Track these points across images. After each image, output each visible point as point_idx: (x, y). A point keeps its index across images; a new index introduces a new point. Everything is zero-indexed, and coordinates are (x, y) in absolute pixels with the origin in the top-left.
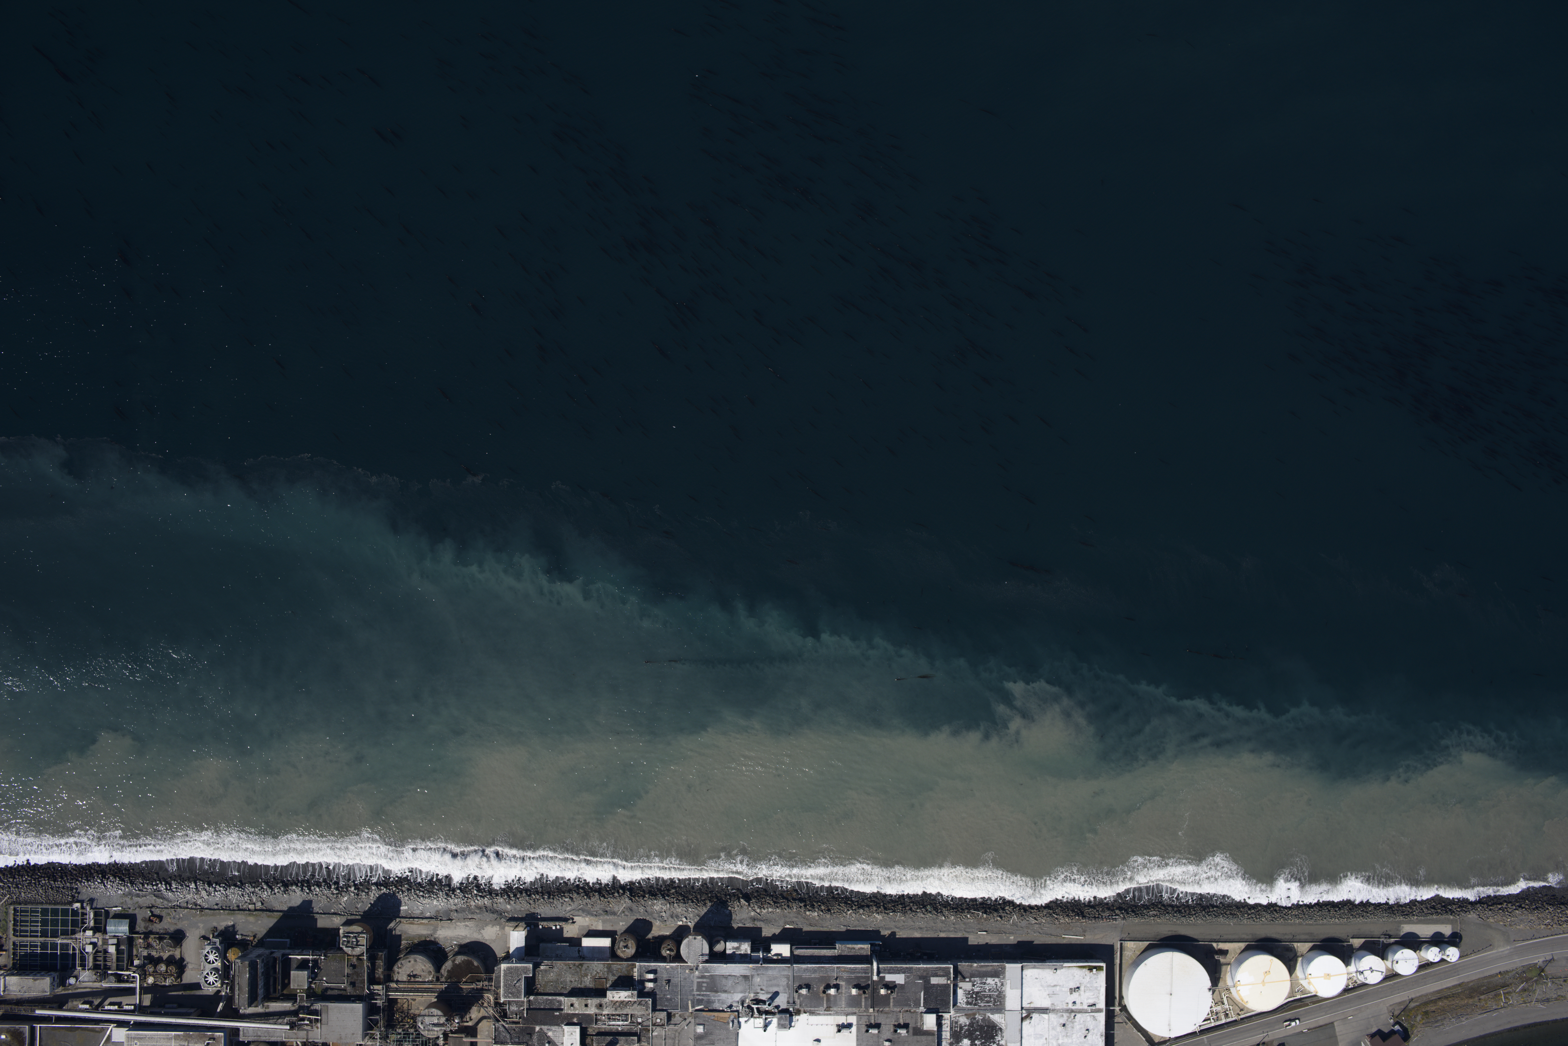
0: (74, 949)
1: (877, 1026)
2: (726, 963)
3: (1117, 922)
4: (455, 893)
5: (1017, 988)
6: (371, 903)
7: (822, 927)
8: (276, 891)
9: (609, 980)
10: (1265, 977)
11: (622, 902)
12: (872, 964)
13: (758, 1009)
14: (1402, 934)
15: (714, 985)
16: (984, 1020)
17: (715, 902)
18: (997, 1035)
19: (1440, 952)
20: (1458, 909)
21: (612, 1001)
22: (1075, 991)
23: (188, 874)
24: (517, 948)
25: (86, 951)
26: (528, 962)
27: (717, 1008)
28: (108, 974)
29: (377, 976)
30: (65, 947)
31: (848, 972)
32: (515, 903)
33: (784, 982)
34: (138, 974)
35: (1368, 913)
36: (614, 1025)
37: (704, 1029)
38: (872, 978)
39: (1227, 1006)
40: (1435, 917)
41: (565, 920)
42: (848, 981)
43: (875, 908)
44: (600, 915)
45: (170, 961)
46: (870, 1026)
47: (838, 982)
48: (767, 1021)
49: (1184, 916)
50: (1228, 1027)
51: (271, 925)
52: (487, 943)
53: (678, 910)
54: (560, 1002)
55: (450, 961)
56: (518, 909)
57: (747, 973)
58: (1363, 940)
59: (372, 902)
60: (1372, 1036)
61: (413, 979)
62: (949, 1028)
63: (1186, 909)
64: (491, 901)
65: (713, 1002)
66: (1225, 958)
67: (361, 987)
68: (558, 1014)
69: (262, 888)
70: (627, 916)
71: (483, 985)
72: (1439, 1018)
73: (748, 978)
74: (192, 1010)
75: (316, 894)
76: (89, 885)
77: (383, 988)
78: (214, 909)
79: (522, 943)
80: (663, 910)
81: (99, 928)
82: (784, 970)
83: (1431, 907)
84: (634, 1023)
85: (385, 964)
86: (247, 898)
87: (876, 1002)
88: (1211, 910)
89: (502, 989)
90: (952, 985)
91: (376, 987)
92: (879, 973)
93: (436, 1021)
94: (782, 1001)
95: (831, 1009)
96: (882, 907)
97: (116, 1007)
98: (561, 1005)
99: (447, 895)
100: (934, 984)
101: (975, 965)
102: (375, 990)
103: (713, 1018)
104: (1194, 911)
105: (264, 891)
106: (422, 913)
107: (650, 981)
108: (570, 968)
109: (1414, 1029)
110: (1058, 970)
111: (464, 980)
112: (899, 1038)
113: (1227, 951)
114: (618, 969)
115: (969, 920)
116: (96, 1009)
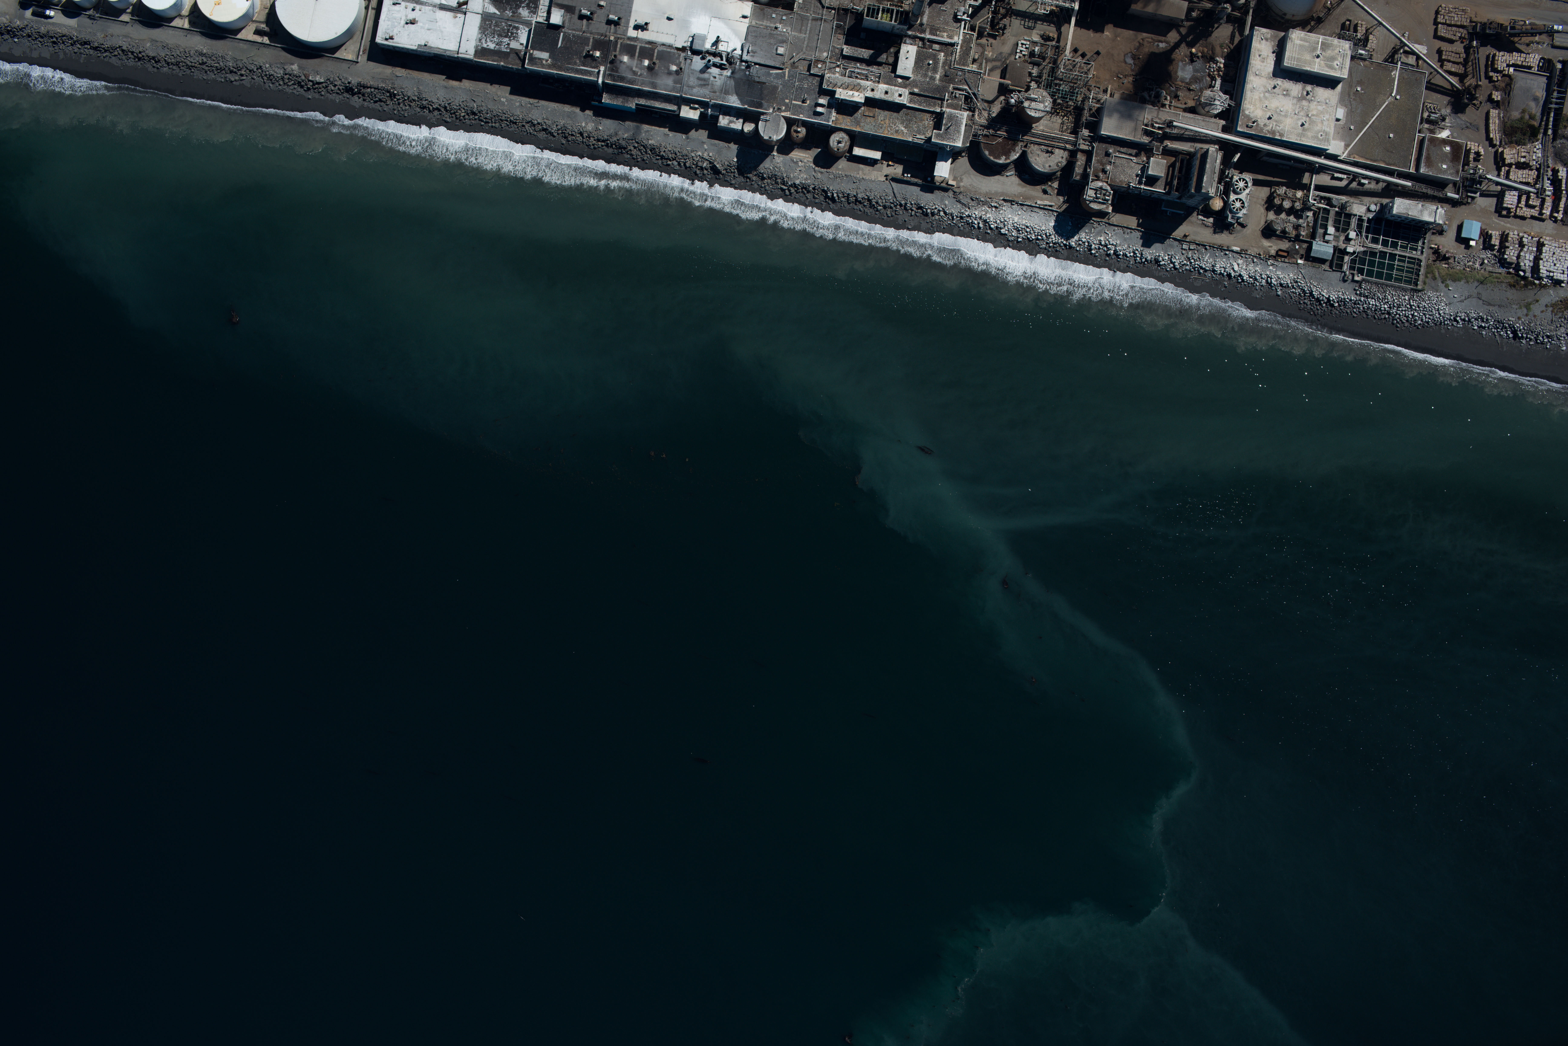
0: (1367, 237)
1: (609, 22)
2: (745, 109)
5: (467, 34)
7: (646, 128)
8: (1167, 258)
9: (861, 112)
11: (836, 187)
12: (603, 82)
13: (722, 60)
16: (504, 9)
21: (861, 91)
22: (411, 20)
24: (944, 159)
25: (1355, 233)
26: (936, 144)
27: (761, 67)
28: (1339, 208)
29: (1083, 157)
30: (1375, 241)
31: (627, 79)
32: (940, 205)
33: (692, 81)
34: (1309, 201)
36: (864, 69)
37: (777, 50)
38: (606, 68)
41: (894, 180)
42: (630, 70)
44: (860, 179)
45: (1279, 210)
46: (616, 23)
47: (640, 71)
48: (715, 46)
51: (1182, 226)
52: (975, 172)
53: (785, 170)
54: (911, 100)
55: (1011, 159)
56: (939, 199)
57: (724, 96)
58: (119, 18)
59: (1078, 232)
61: (1050, 149)
62: (540, 7)
64: (963, 211)
65: (764, 74)
66: (258, 26)
67: (1100, 149)
68: (915, 89)
70: (834, 173)
71: (982, 130)
73: (726, 90)
74: (1265, 158)
76: (1344, 295)
77: (1079, 145)
78: (1229, 250)
79: (939, 164)
80: (798, 172)
81: (1340, 253)
82: (690, 92)
84: (844, 67)
85: (1074, 167)
86: (1196, 256)
87: (605, 45)
89: (964, 123)
90: (529, 48)
91: (1086, 148)
92: (598, 73)
93: (1033, 103)
94: (698, 63)
95: (650, 46)
97: (1336, 175)
98: (911, 98)
100: (547, 51)
101: (504, 64)
102: (1087, 145)
103: (767, 59)
105: (1179, 260)
106: (1031, 211)
107: (822, 106)
108: (896, 132)
110: (424, 43)
111: (1000, 140)
112: (590, 7)
113: (254, 34)
114: (850, 122)
116: (1355, 177)
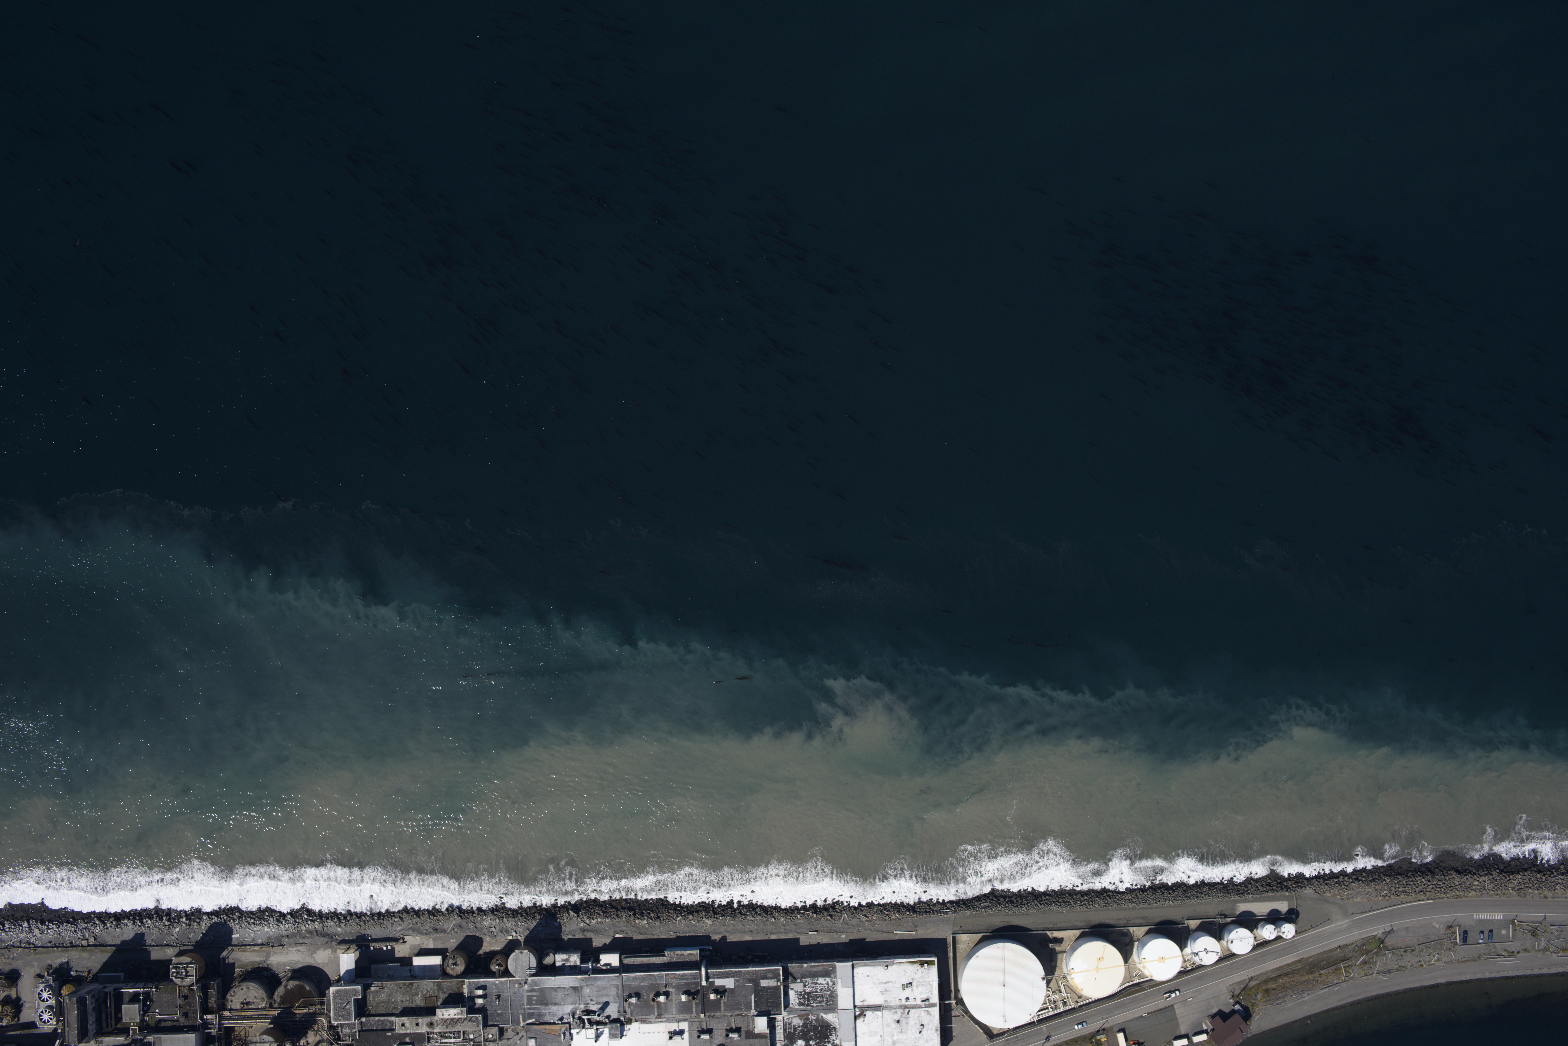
1: (709, 1031)
2: (555, 976)
3: (948, 916)
4: (286, 919)
5: (848, 987)
6: (202, 933)
7: (652, 935)
8: (108, 925)
9: (440, 998)
10: (1099, 963)
11: (452, 919)
12: (700, 970)
13: (589, 1020)
14: (1238, 913)
15: (544, 998)
16: (817, 1020)
17: (544, 915)
18: (831, 1035)
19: (1275, 929)
20: (1294, 886)
21: (442, 1019)
22: (907, 987)
23: (21, 914)
24: (347, 971)
26: (357, 984)
27: (549, 1021)
29: (210, 1005)
31: (677, 978)
32: (345, 926)
33: (613, 991)
35: (1202, 894)
36: (447, 1043)
37: (536, 1042)
38: (701, 983)
39: (1065, 994)
40: (1270, 894)
41: (396, 940)
42: (678, 987)
43: (704, 913)
44: (430, 933)
45: (7, 1001)
46: (702, 1032)
47: (667, 989)
48: (599, 1032)
49: (1016, 907)
50: (1066, 1015)
51: (105, 960)
52: (320, 966)
53: (507, 925)
54: (392, 1023)
55: (282, 987)
56: (349, 932)
57: (577, 984)
58: (1199, 921)
59: (204, 932)
60: (1213, 1016)
61: (246, 1007)
62: (782, 1029)
63: (1018, 899)
64: (321, 924)
65: (544, 1015)
66: (1059, 946)
67: (194, 1017)
68: (390, 1034)
69: (95, 923)
70: (457, 933)
71: (316, 1009)
72: (1280, 995)
73: (578, 990)
75: (148, 927)
77: (216, 1016)
78: (48, 947)
79: (352, 966)
80: (493, 926)
82: (613, 979)
83: (1266, 885)
84: (467, 1039)
85: (218, 993)
86: (79, 934)
87: (706, 1007)
88: (1044, 898)
89: (332, 1012)
90: (782, 987)
91: (209, 1016)
92: (708, 977)
94: (612, 1011)
95: (662, 1016)
96: (711, 912)
98: (393, 1025)
99: (278, 921)
100: (764, 987)
101: (805, 965)
102: (208, 1019)
103: (544, 1031)
104: (1027, 900)
105: (96, 926)
106: (254, 940)
107: (480, 997)
108: (401, 988)
109: (1255, 1007)
110: (889, 967)
111: (297, 1005)
112: (731, 1042)
113: (1063, 938)
114: (448, 986)
115: (799, 921)
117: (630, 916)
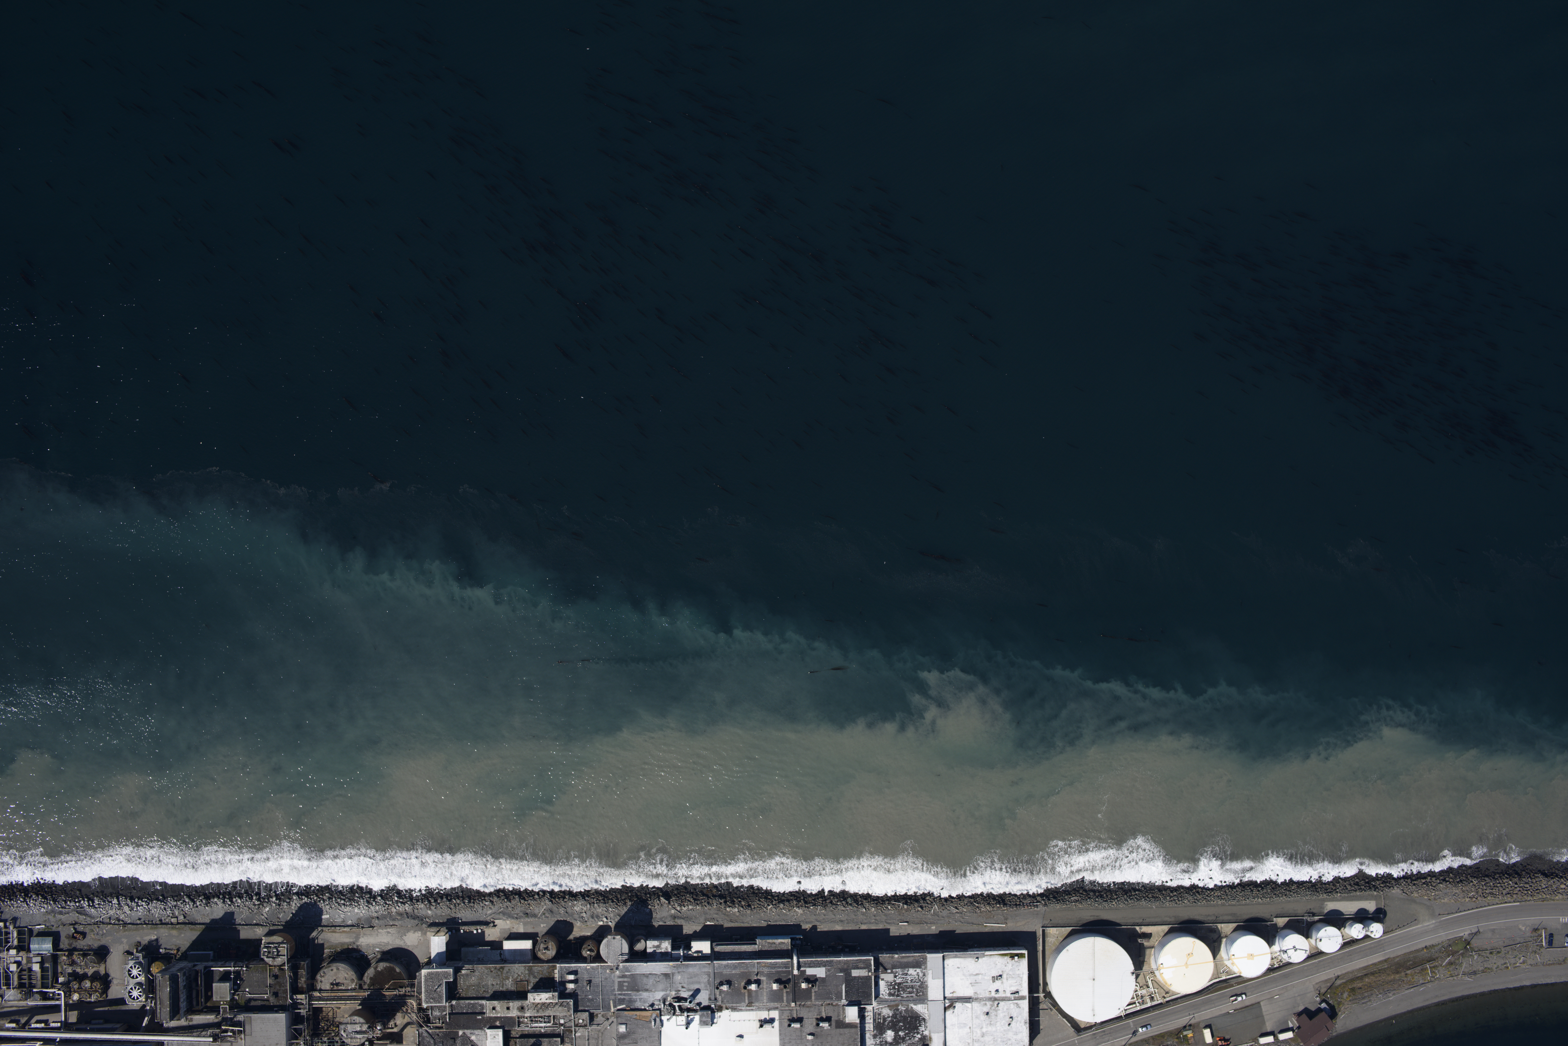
1: (800, 1020)
2: (646, 962)
3: (1039, 909)
4: (376, 900)
5: (939, 978)
6: (292, 913)
7: (743, 923)
8: (198, 903)
9: (530, 983)
10: (1188, 959)
11: (542, 904)
12: (792, 959)
13: (680, 1007)
14: (1326, 911)
15: (635, 984)
16: (907, 1010)
17: (635, 901)
18: (920, 1026)
19: (1363, 928)
20: (1382, 885)
21: (533, 1003)
22: (997, 979)
23: (110, 890)
24: (438, 954)
25: (11, 970)
26: (448, 967)
27: (639, 1007)
28: (33, 993)
29: (300, 985)
31: (769, 967)
32: (435, 908)
33: (705, 979)
34: (63, 991)
35: (1291, 892)
36: (537, 1027)
37: (626, 1028)
38: (792, 972)
39: (1153, 990)
40: (1358, 894)
41: (486, 923)
42: (769, 976)
43: (795, 902)
44: (521, 917)
45: (95, 977)
46: (793, 1020)
47: (759, 977)
48: (689, 1019)
49: (1106, 901)
50: (1154, 1010)
51: (194, 938)
52: (410, 949)
53: (598, 910)
54: (482, 1006)
55: (372, 969)
56: (439, 914)
57: (668, 971)
58: (1287, 919)
59: (294, 912)
60: (1299, 1014)
61: (335, 988)
62: (872, 1019)
63: (1108, 894)
64: (412, 907)
65: (635, 1001)
66: (1148, 941)
67: (284, 997)
68: (480, 1017)
69: (184, 901)
70: (548, 917)
71: (406, 991)
72: (1366, 994)
73: (669, 976)
74: (118, 1026)
75: (238, 906)
76: (12, 904)
77: (306, 997)
78: (137, 924)
79: (443, 948)
80: (584, 911)
81: (23, 947)
82: (704, 967)
83: (1354, 884)
84: (557, 1024)
85: (308, 973)
86: (169, 912)
87: (797, 996)
88: (1133, 893)
89: (423, 995)
90: (873, 977)
91: (299, 996)
92: (799, 967)
93: (358, 1029)
94: (703, 998)
95: (753, 1004)
96: (802, 901)
97: (43, 1025)
98: (483, 1008)
99: (368, 902)
100: (855, 977)
101: (896, 956)
102: (298, 999)
103: (635, 1017)
104: (1116, 895)
105: (186, 904)
106: (344, 921)
107: (571, 982)
108: (491, 971)
109: (1341, 1006)
110: (980, 959)
111: (387, 986)
112: (821, 1031)
113: (1151, 934)
114: (539, 971)
115: (890, 912)
116: (23, 1027)
117: (721, 903)
